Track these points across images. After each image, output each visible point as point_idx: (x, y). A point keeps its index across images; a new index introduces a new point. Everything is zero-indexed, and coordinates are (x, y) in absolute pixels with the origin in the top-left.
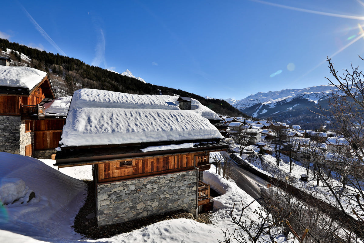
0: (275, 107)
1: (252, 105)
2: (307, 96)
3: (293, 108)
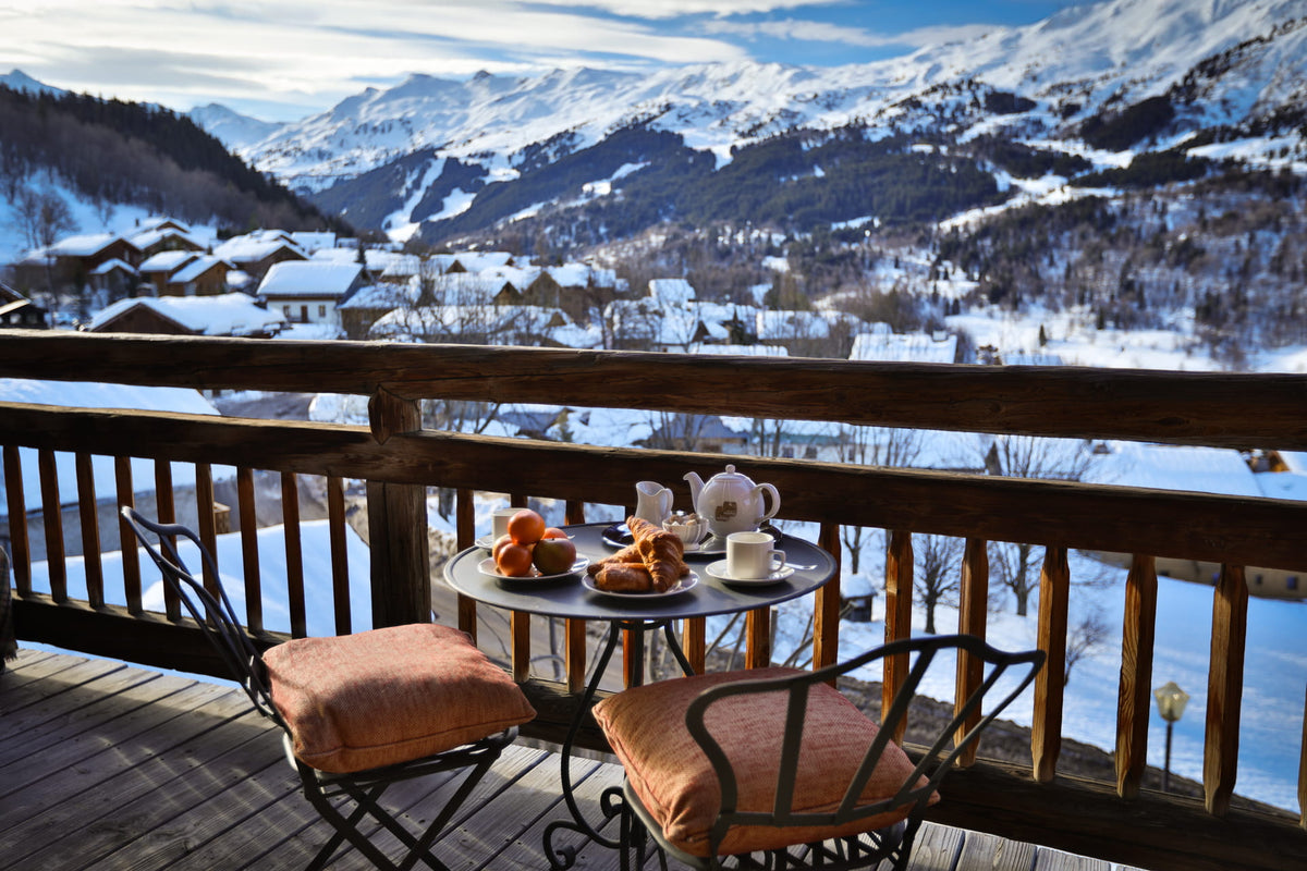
0: (515, 174)
1: (377, 160)
2: (680, 117)
3: (615, 185)
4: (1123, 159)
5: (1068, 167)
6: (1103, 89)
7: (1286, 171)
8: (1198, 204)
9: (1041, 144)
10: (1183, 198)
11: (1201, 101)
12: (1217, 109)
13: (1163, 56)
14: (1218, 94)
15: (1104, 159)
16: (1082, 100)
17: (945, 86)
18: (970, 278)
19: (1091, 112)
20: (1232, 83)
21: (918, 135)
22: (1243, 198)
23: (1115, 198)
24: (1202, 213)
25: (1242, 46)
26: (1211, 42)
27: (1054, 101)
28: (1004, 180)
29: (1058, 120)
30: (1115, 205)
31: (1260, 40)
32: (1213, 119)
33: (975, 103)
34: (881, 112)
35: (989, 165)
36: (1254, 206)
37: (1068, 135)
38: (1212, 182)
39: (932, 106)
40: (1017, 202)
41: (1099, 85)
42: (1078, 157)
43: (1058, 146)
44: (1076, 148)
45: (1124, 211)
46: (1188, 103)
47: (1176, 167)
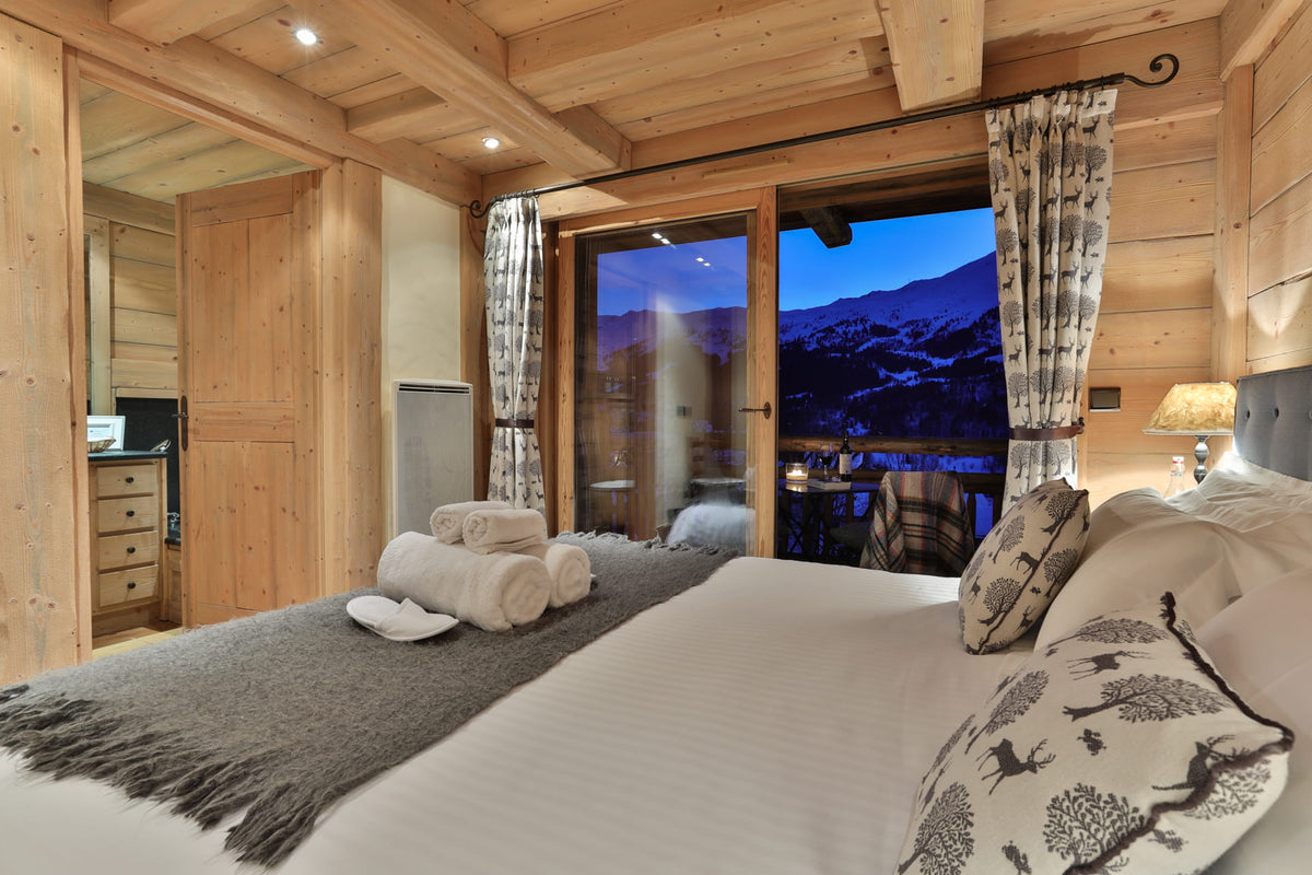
4: (950, 362)
10: (984, 384)
15: (937, 362)
16: (925, 329)
17: (848, 321)
18: (865, 427)
19: (929, 336)
21: (834, 348)
27: (908, 330)
28: (882, 373)
33: (865, 330)
34: (812, 335)
35: (874, 365)
37: (917, 348)
39: (840, 332)
41: (933, 322)
42: (924, 360)
43: (911, 354)
44: (923, 355)
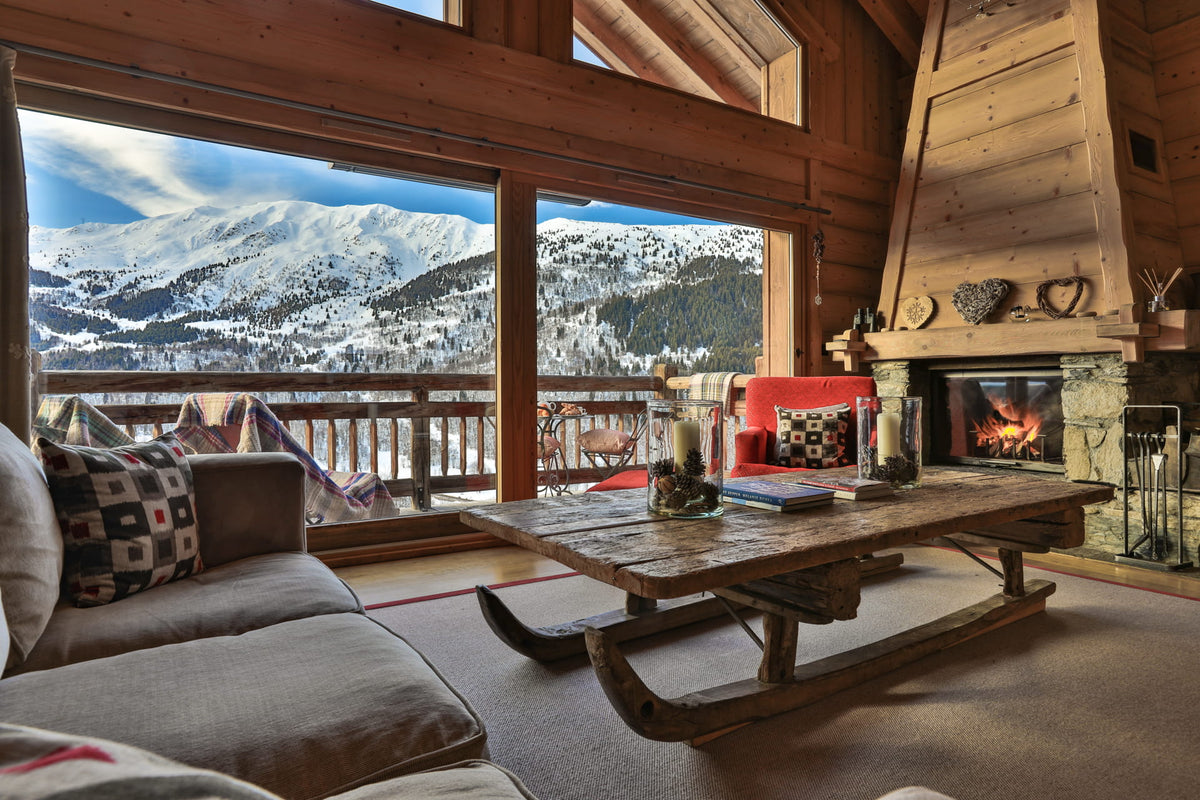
5: (99, 327)
6: (122, 281)
7: (244, 340)
8: (194, 356)
9: (75, 308)
11: (191, 296)
12: (200, 300)
13: (162, 265)
14: (200, 291)
20: (206, 287)
22: (222, 354)
23: (137, 349)
24: (197, 361)
25: (211, 267)
26: (193, 262)
29: (89, 295)
30: (137, 355)
31: (221, 265)
32: (198, 306)
36: (228, 359)
38: (202, 343)
40: (60, 348)
45: (145, 359)
46: (181, 295)
47: (178, 333)
